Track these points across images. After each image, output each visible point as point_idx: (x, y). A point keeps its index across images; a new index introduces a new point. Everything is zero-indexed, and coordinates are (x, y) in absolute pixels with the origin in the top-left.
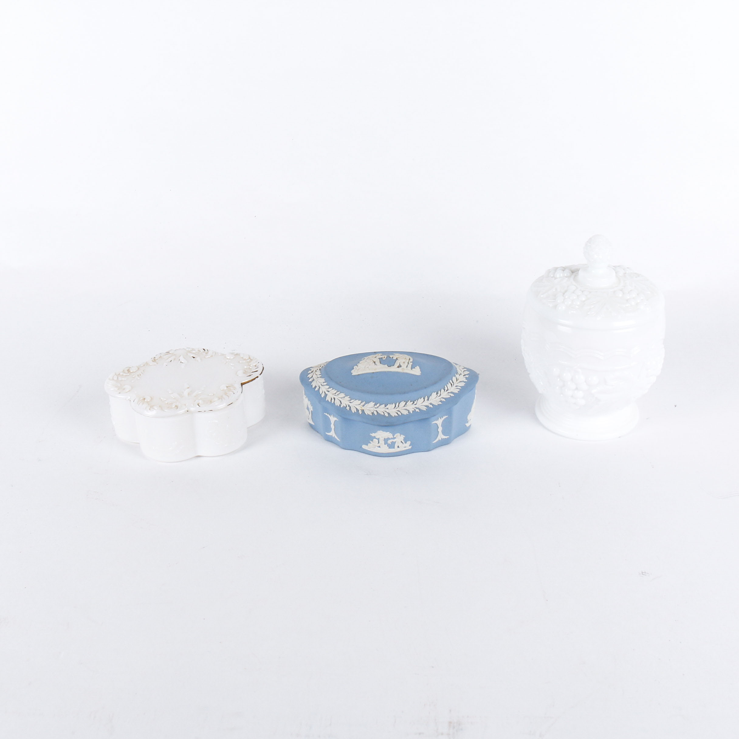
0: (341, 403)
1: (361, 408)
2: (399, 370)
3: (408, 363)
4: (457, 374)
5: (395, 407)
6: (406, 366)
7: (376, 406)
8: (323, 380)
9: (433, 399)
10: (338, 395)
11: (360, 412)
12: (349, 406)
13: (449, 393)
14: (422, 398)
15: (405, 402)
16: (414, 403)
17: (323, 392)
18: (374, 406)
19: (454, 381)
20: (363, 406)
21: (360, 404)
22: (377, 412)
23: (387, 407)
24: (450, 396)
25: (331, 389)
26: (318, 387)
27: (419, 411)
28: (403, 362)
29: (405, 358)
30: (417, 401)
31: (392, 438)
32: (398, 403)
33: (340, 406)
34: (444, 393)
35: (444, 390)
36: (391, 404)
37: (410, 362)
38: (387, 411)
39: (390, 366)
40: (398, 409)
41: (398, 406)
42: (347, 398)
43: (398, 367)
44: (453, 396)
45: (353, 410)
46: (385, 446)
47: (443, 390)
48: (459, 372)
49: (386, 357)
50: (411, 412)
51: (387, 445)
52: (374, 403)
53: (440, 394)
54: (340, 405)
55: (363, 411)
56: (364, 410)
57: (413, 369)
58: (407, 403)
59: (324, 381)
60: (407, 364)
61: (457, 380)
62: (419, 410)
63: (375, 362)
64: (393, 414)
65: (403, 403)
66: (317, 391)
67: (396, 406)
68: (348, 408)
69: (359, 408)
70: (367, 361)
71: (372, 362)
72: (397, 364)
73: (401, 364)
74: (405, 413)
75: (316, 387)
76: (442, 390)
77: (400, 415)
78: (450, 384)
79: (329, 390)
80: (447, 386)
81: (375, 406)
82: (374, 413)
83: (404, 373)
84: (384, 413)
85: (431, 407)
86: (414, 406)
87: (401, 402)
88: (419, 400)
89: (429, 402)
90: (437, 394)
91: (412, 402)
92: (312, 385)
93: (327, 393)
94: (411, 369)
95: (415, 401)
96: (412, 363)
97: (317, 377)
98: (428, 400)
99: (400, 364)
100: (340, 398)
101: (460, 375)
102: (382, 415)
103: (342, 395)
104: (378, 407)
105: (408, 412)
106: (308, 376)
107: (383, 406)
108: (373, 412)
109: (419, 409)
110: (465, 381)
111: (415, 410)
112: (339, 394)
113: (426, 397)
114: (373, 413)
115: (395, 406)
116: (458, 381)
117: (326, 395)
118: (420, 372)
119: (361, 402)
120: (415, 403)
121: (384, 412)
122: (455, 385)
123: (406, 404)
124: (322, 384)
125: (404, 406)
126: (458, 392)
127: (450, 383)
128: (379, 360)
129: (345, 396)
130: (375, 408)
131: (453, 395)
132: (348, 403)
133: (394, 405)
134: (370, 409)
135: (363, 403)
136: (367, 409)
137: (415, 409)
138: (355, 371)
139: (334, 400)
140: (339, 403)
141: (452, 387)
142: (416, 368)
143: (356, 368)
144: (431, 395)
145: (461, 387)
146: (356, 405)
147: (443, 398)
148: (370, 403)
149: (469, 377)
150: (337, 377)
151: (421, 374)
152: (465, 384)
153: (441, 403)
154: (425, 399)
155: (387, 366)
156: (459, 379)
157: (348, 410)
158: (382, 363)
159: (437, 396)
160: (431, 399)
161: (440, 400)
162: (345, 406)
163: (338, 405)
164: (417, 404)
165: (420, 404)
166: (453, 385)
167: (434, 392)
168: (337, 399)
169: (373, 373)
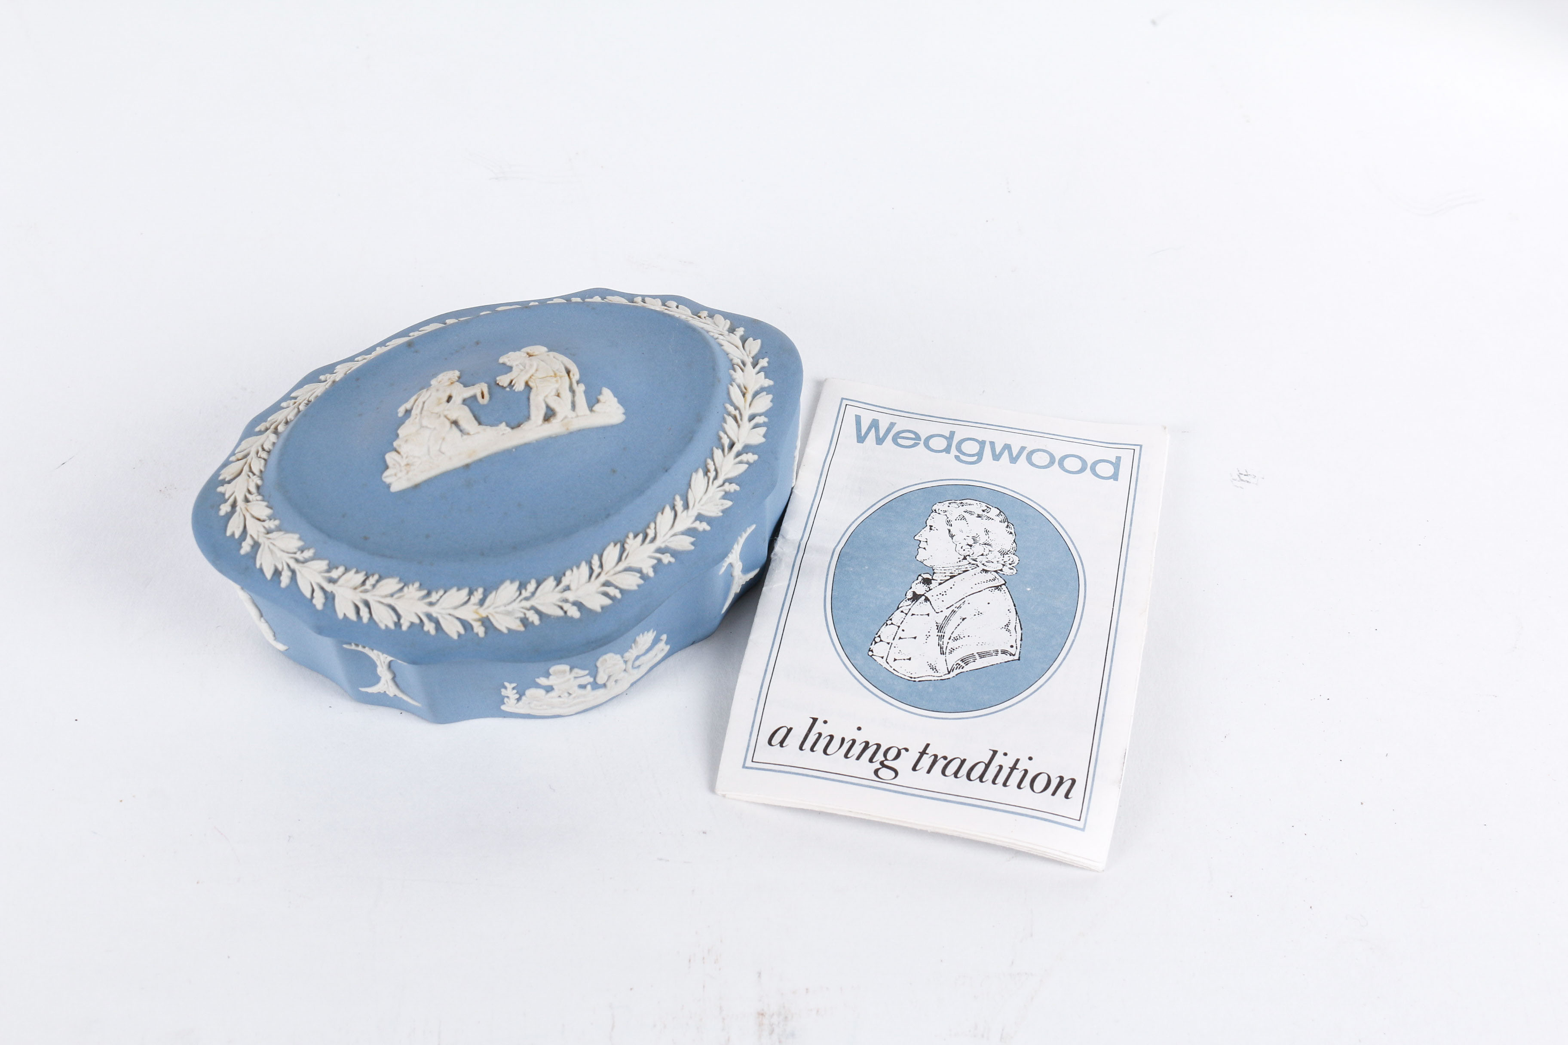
0: (399, 617)
1: (477, 617)
2: (555, 428)
3: (572, 391)
4: (734, 370)
5: (590, 576)
6: (569, 406)
7: (525, 594)
8: (292, 541)
9: (701, 499)
10: (374, 586)
11: (480, 630)
12: (430, 617)
13: (738, 454)
14: (668, 509)
15: (619, 546)
16: (646, 536)
17: (313, 591)
18: (520, 594)
19: (737, 404)
20: (482, 602)
21: (469, 599)
22: (538, 612)
23: (565, 581)
24: (747, 466)
25: (341, 569)
26: (289, 574)
27: (672, 560)
28: (554, 393)
29: (555, 375)
30: (652, 525)
32: (596, 558)
33: (398, 624)
34: (726, 459)
35: (723, 450)
36: (575, 569)
37: (575, 385)
38: (570, 596)
40: (603, 578)
41: (601, 566)
42: (413, 592)
44: (755, 462)
45: (453, 629)
47: (720, 451)
48: (737, 355)
49: (484, 387)
50: (651, 574)
52: (516, 584)
53: (716, 470)
54: (395, 624)
55: (486, 622)
56: (487, 618)
57: (594, 408)
58: (626, 546)
59: (300, 544)
61: (744, 395)
62: (672, 556)
63: (455, 423)
64: (596, 602)
65: (612, 553)
66: (288, 587)
67: (594, 567)
68: (429, 627)
69: (469, 613)
70: (425, 422)
71: (448, 423)
72: (537, 413)
73: (553, 405)
74: (631, 582)
75: (277, 573)
76: (718, 453)
77: (619, 596)
78: (730, 420)
79: (335, 574)
80: (726, 433)
81: (523, 591)
82: (530, 620)
83: (571, 433)
84: (562, 608)
85: (704, 531)
86: (650, 548)
87: (604, 549)
88: (658, 520)
89: (693, 512)
90: (706, 472)
91: (641, 537)
92: (261, 570)
93: (329, 587)
94: (591, 410)
95: (648, 527)
97: (263, 530)
98: (686, 506)
99: (548, 407)
100: (386, 596)
101: (746, 369)
102: (558, 618)
103: (391, 584)
104: (533, 594)
105: (639, 575)
106: (228, 533)
107: (550, 582)
108: (522, 615)
109: (674, 553)
110: (766, 385)
111: (659, 560)
112: (378, 581)
113: (678, 498)
114: (524, 621)
115: (591, 569)
116: (749, 396)
117: (330, 598)
118: (621, 410)
119: (471, 593)
120: (651, 533)
121: (560, 604)
122: (746, 418)
123: (623, 549)
124: (299, 556)
125: (620, 559)
126: (763, 440)
127: (729, 414)
128: (466, 408)
129: (401, 585)
130: (527, 599)
131: (756, 457)
132: (422, 608)
133: (584, 568)
134: (510, 608)
135: (478, 594)
136: (497, 613)
137: (658, 555)
138: (399, 475)
139: (367, 610)
140: (392, 617)
141: (739, 426)
142: (601, 398)
143: (396, 461)
144: (689, 486)
145: (765, 417)
146: (456, 608)
147: (730, 481)
148: (502, 588)
149: (768, 362)
150: (344, 516)
151: (624, 414)
152: (770, 397)
153: (728, 503)
154: (677, 508)
155: (508, 425)
156: (747, 387)
157: (433, 632)
158: (483, 419)
159: (708, 483)
160: (695, 502)
161: (723, 493)
162: (417, 621)
163: (392, 626)
164: (658, 535)
165: (667, 533)
166: (741, 419)
167: (696, 471)
168: (378, 605)
169: (467, 466)
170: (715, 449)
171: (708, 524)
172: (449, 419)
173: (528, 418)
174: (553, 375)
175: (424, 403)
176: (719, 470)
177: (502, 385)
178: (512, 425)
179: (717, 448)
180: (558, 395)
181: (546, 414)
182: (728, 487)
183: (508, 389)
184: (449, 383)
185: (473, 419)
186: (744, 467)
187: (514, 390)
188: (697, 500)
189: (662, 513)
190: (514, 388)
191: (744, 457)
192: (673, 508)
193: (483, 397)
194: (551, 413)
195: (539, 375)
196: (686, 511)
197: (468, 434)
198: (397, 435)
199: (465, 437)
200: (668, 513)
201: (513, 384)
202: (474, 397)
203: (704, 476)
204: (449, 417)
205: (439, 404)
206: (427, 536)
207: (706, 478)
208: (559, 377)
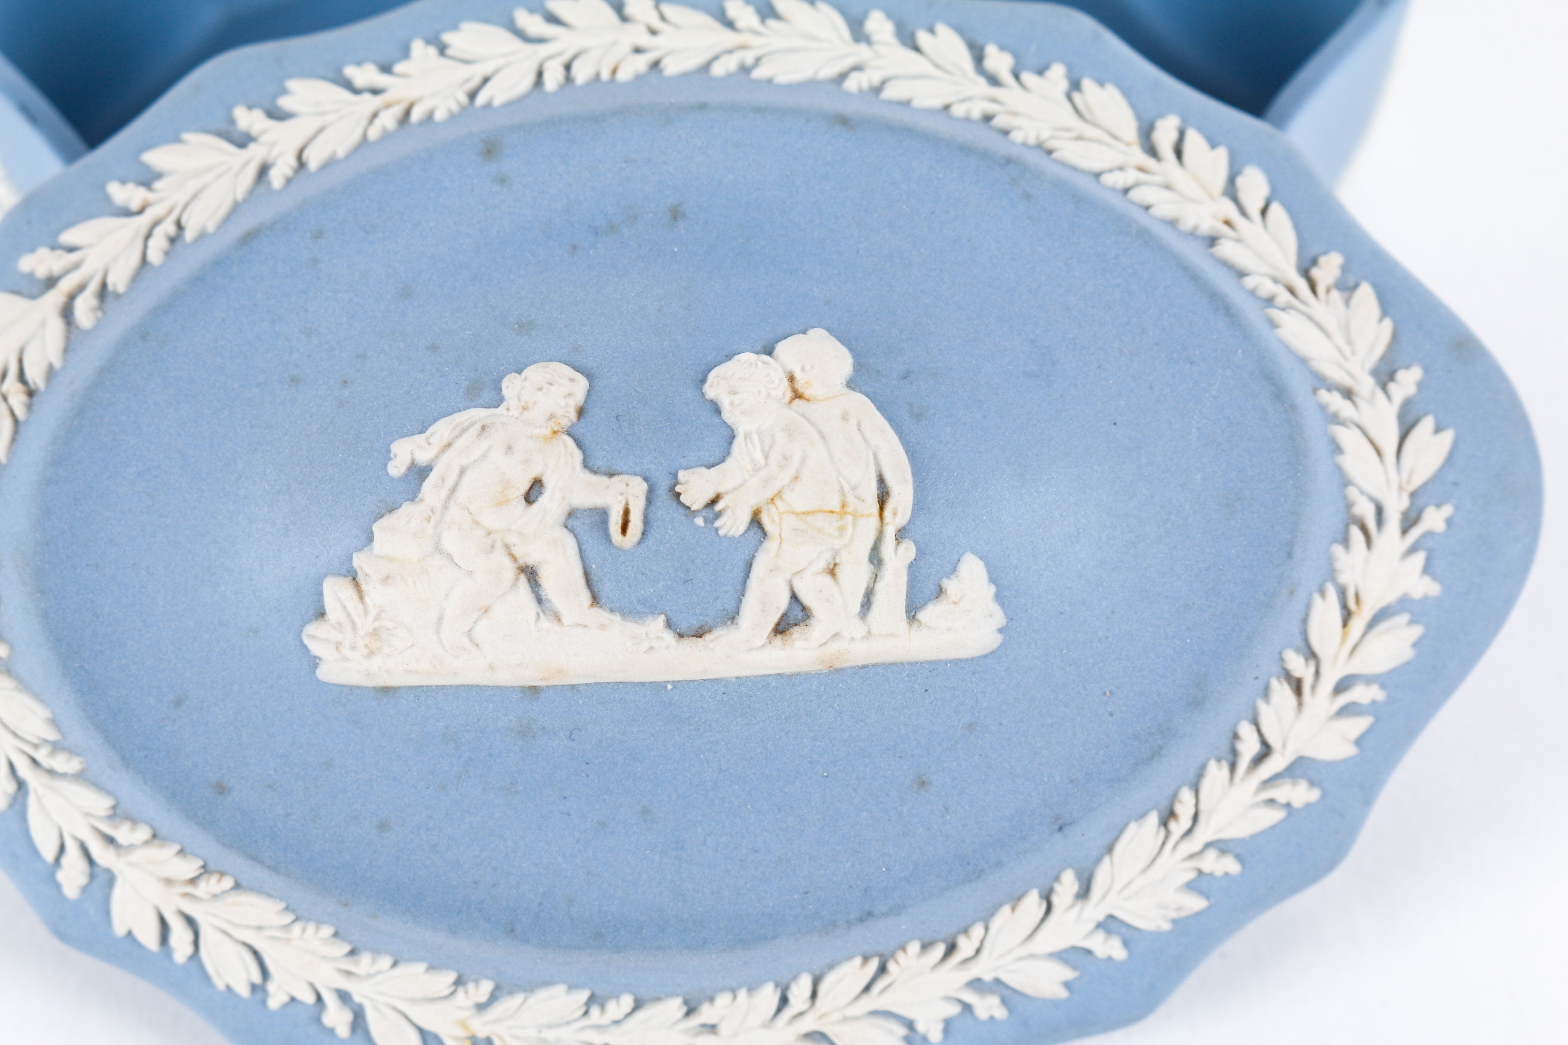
0: (265, 973)
1: (460, 1031)
2: (795, 654)
3: (876, 558)
4: (1347, 541)
5: (779, 1010)
7: (598, 1017)
9: (1129, 884)
10: (217, 896)
12: (343, 998)
13: (1271, 781)
14: (1032, 899)
15: (873, 964)
16: (951, 949)
17: (62, 848)
18: (586, 1014)
19: (1318, 646)
20: (482, 1005)
21: (452, 994)
23: (709, 1013)
24: (1282, 815)
25: (144, 831)
26: (10, 787)
27: (1002, 1012)
28: (821, 564)
30: (978, 931)
32: (805, 980)
33: (258, 990)
34: (1234, 787)
35: (1233, 767)
36: (742, 994)
39: (699, 635)
40: (807, 1024)
41: (813, 998)
42: (315, 939)
43: (781, 629)
44: (1308, 806)
45: (395, 1040)
47: (1225, 770)
50: (936, 1035)
53: (1195, 817)
54: (254, 987)
56: (486, 1040)
57: (921, 616)
58: (891, 966)
59: (52, 730)
60: (865, 570)
61: (1347, 618)
62: (1004, 1002)
63: (531, 574)
65: (850, 976)
67: (792, 997)
68: (337, 1018)
69: (445, 1020)
71: (509, 570)
76: (1216, 773)
78: (1282, 692)
79: (124, 836)
80: (1256, 723)
81: (595, 1011)
85: (1109, 957)
86: (952, 978)
87: (832, 968)
88: (996, 923)
89: (1096, 912)
90: (1168, 819)
91: (938, 950)
93: (104, 856)
94: (913, 616)
95: (966, 931)
96: (909, 550)
98: (1083, 895)
99: (794, 597)
100: (245, 926)
101: (1378, 538)
103: (261, 908)
104: (619, 1021)
105: (903, 1031)
107: (672, 1007)
109: (1011, 998)
110: (1417, 594)
111: (967, 1008)
112: (229, 890)
113: (1067, 874)
115: (784, 1001)
116: (1358, 625)
117: (102, 879)
118: (999, 618)
119: (459, 984)
120: (966, 947)
122: (1328, 683)
123: (882, 971)
124: (41, 755)
125: (866, 992)
126: (1352, 750)
127: (1286, 676)
129: (287, 917)
130: (601, 1028)
131: (1314, 795)
132: (329, 976)
133: (769, 995)
134: (549, 1035)
135: (478, 991)
136: (514, 1037)
137: (970, 996)
139: (189, 937)
140: (248, 972)
141: (1300, 704)
142: (951, 586)
143: (349, 615)
144: (1110, 849)
145: (1383, 687)
146: (413, 1001)
147: (1221, 846)
148: (543, 994)
149: (1449, 522)
150: (178, 703)
151: (1000, 631)
152: (1417, 631)
153: (1198, 903)
154: (1055, 899)
155: (669, 624)
156: (1363, 596)
157: (343, 1031)
158: (606, 589)
159: (1164, 844)
160: (1110, 888)
161: (1192, 875)
162: (309, 998)
163: (243, 990)
164: (985, 953)
165: (1010, 951)
166: (1314, 688)
167: (1141, 816)
168: (220, 936)
169: (534, 690)
170: (1212, 765)
171: (1126, 943)
172: (515, 559)
173: (732, 617)
174: (836, 506)
175: (463, 471)
176: (1202, 818)
177: (688, 504)
178: (684, 627)
179: (1219, 760)
180: (832, 572)
181: (784, 616)
182: (1212, 863)
183: (699, 521)
184: (547, 432)
185: (582, 582)
186: (1276, 816)
187: (717, 529)
188: (1118, 886)
189: (1013, 909)
190: (718, 524)
191: (1284, 793)
192: (1047, 898)
193: (624, 529)
194: (800, 615)
195: (797, 499)
196: (1079, 904)
197: (557, 618)
198: (370, 539)
199: (546, 623)
200: (1031, 906)
201: (719, 507)
202: (601, 515)
203: (1159, 826)
204: (517, 552)
205: (502, 503)
206: (383, 826)
207: (1162, 832)
208: (849, 518)
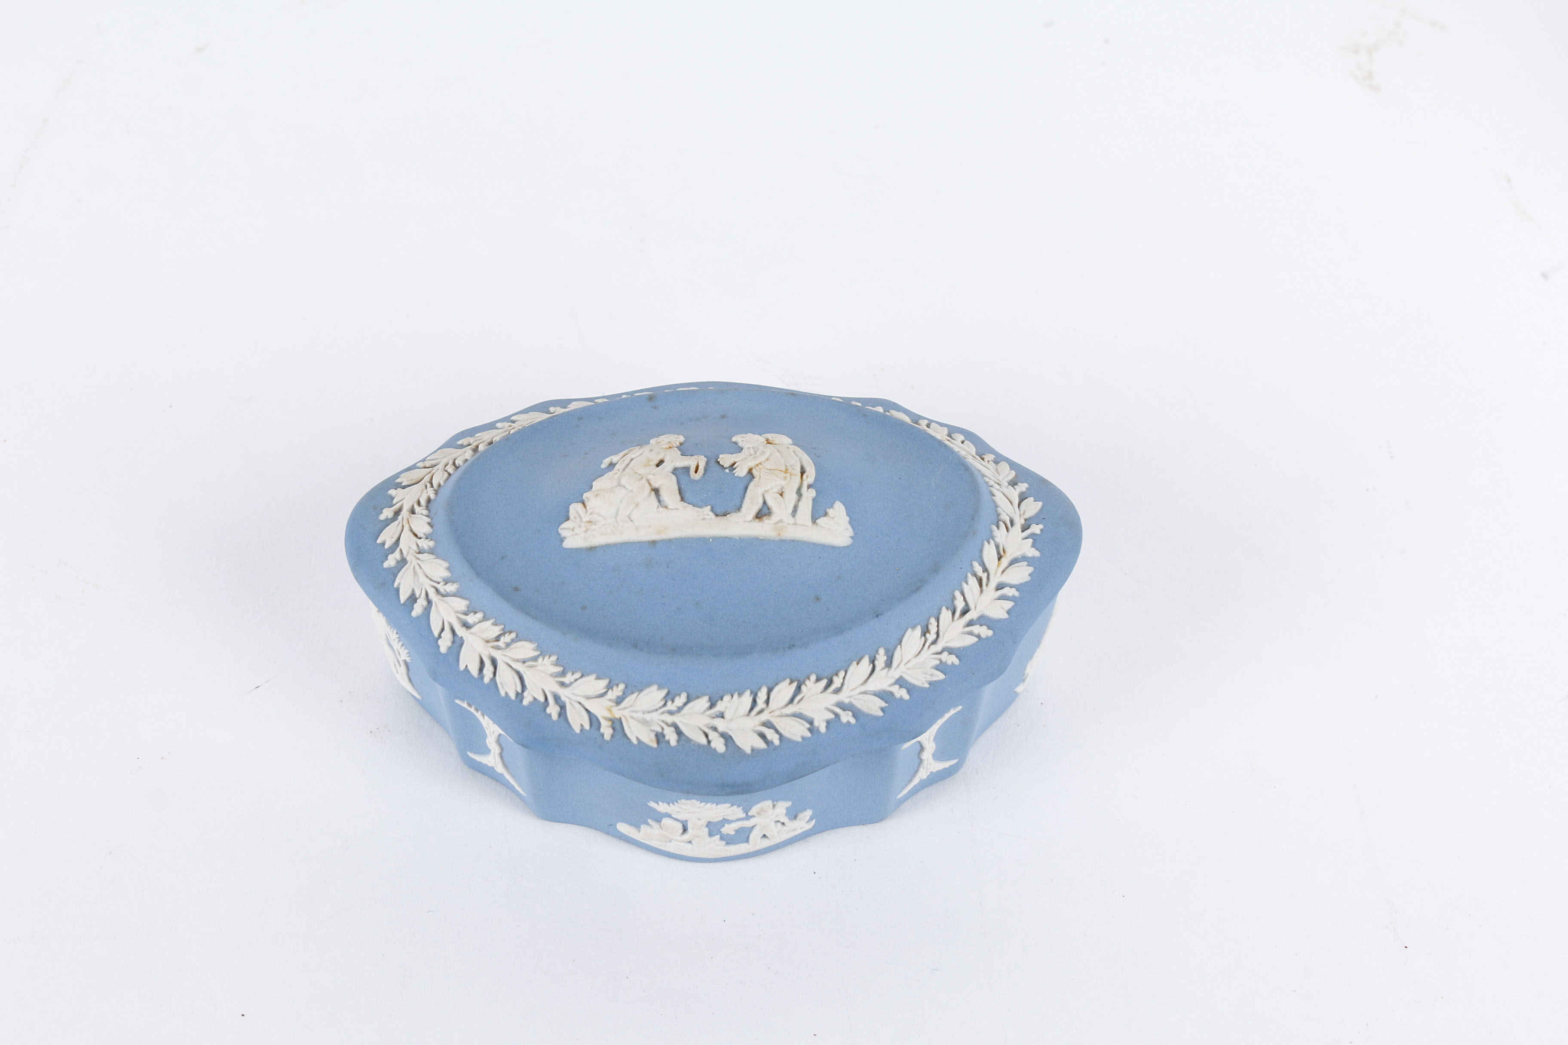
0: (524, 688)
1: (608, 715)
2: (764, 529)
3: (799, 492)
4: (998, 527)
5: (752, 709)
6: (790, 510)
7: (670, 706)
8: (438, 569)
9: (909, 661)
10: (508, 645)
11: (607, 731)
12: (557, 698)
13: (970, 624)
14: (866, 661)
15: (795, 685)
16: (830, 682)
17: (443, 630)
18: (665, 704)
19: (988, 565)
20: (619, 701)
21: (605, 693)
22: (679, 733)
23: (720, 707)
24: (976, 639)
25: (479, 615)
26: (425, 603)
27: (853, 721)
28: (776, 490)
29: (786, 471)
30: (842, 674)
31: (742, 819)
32: (764, 690)
33: (520, 696)
34: (954, 623)
35: (954, 613)
36: (736, 696)
37: (804, 489)
38: (721, 725)
39: (725, 515)
40: (764, 717)
41: (767, 702)
42: (547, 665)
43: (759, 516)
44: (987, 638)
45: (578, 720)
46: (709, 839)
47: (950, 613)
48: (1007, 510)
49: (702, 462)
50: (823, 729)
51: (718, 837)
52: (664, 692)
53: (938, 634)
54: (517, 694)
55: (617, 725)
56: (620, 720)
57: (818, 521)
58: (803, 688)
59: (447, 574)
60: (794, 497)
61: (1000, 558)
62: (854, 716)
63: (656, 491)
64: (748, 742)
65: (784, 690)
66: (418, 617)
67: (758, 700)
68: (553, 710)
69: (600, 709)
70: (624, 482)
72: (751, 506)
73: (770, 502)
74: (796, 731)
75: (413, 599)
76: (946, 614)
77: (777, 742)
78: (973, 581)
79: (471, 619)
80: (963, 594)
81: (669, 703)
82: (667, 738)
83: (782, 541)
84: (707, 736)
85: (901, 699)
86: (830, 699)
87: (776, 684)
88: (850, 671)
89: (895, 673)
90: (925, 632)
91: (824, 682)
92: (398, 590)
93: (460, 631)
94: (814, 521)
95: (837, 674)
96: (812, 493)
97: (415, 548)
98: (889, 664)
99: (765, 503)
100: (518, 661)
101: (1011, 530)
102: (699, 746)
103: (526, 649)
104: (680, 709)
105: (808, 726)
106: (379, 541)
107: (704, 702)
108: (660, 730)
109: (856, 713)
110: (1030, 555)
111: (837, 715)
112: (513, 641)
113: (882, 651)
114: (660, 737)
115: (754, 702)
116: (1005, 561)
117: (458, 643)
118: (850, 532)
119: (609, 687)
120: (837, 681)
121: (707, 730)
122: (993, 584)
123: (798, 689)
124: (440, 587)
125: (792, 701)
126: (1006, 616)
127: (975, 575)
128: (674, 478)
129: (537, 653)
130: (671, 713)
131: (990, 633)
132: (552, 686)
133: (747, 698)
134: (648, 717)
135: (618, 691)
136: (632, 717)
137: (838, 710)
138: (577, 531)
139: (492, 669)
140: (516, 686)
141: (982, 591)
142: (830, 512)
143: (579, 515)
144: (900, 642)
145: (1017, 590)
146: (588, 698)
147: (950, 651)
148: (647, 691)
149: (1042, 530)
150: (503, 558)
151: (851, 537)
152: (1031, 569)
153: (941, 676)
154: (876, 663)
155: (712, 510)
156: (1006, 549)
157: (555, 717)
158: (687, 495)
159: (924, 645)
160: (901, 661)
161: (938, 662)
162: (542, 699)
163: (513, 696)
164: (845, 687)
165: (857, 688)
166: (987, 585)
167: (913, 627)
168: (506, 666)
169: (653, 543)
170: (944, 609)
171: (909, 692)
172: (650, 485)
173: (739, 509)
174: (783, 469)
175: (632, 460)
176: (941, 634)
177: (722, 464)
178: (718, 511)
179: (947, 609)
180: (781, 495)
181: (760, 511)
183: (727, 471)
184: (668, 446)
185: (677, 492)
186: (973, 640)
187: (734, 474)
188: (904, 662)
189: (858, 664)
190: (734, 472)
191: (976, 629)
192: (873, 661)
193: (696, 472)
194: (767, 511)
195: (768, 465)
196: (887, 670)
197: (666, 507)
198: (591, 487)
199: (661, 509)
200: (865, 664)
201: (735, 466)
202: (687, 469)
203: (921, 636)
204: (652, 482)
205: (647, 465)
206: (584, 608)
207: (923, 638)
208: (789, 475)
